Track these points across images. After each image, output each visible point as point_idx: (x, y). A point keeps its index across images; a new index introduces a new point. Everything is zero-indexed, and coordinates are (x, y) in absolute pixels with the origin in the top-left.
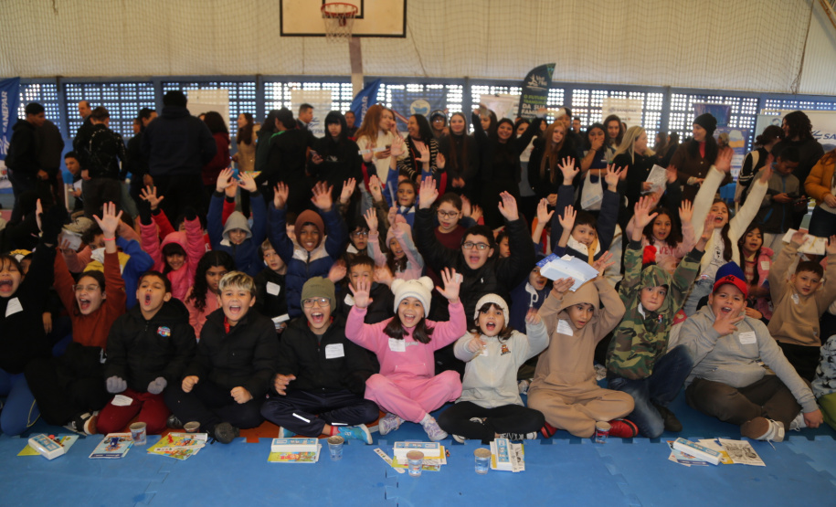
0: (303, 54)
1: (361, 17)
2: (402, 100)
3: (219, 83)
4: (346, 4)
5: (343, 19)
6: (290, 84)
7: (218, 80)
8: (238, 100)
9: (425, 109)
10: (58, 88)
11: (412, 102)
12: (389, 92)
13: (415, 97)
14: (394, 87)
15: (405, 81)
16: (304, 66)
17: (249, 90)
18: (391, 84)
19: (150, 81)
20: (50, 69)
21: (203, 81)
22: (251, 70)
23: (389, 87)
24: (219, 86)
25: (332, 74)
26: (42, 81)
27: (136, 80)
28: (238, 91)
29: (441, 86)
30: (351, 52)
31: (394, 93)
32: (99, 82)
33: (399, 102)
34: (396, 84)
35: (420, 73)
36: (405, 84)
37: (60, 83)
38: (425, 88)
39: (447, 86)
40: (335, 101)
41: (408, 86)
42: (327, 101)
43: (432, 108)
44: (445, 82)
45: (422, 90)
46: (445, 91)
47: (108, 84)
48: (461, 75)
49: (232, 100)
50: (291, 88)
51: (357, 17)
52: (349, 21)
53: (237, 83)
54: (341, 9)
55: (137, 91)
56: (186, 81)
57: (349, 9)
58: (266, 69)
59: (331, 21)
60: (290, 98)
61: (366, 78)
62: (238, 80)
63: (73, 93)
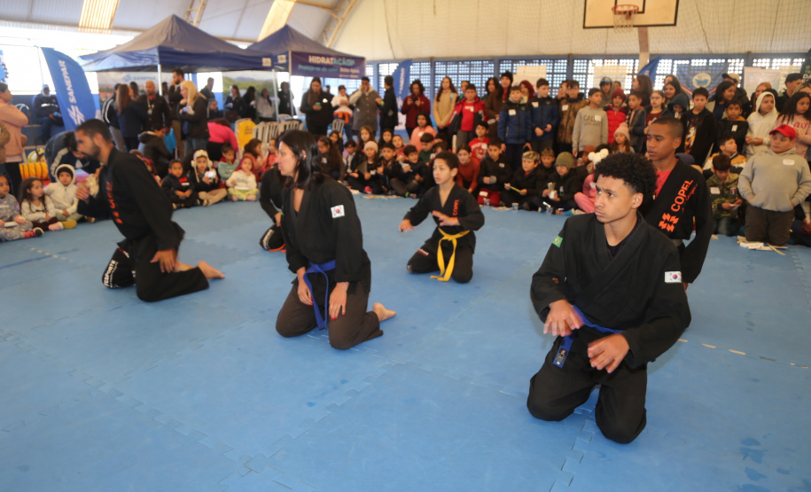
0: (607, 37)
1: (643, 12)
2: (686, 73)
3: (540, 60)
4: (629, 6)
5: (629, 14)
6: (594, 61)
7: (539, 58)
8: (553, 74)
9: (706, 81)
10: (431, 66)
11: (694, 75)
12: (675, 66)
13: (698, 70)
14: (680, 62)
15: (689, 57)
16: (606, 46)
17: (562, 66)
18: (678, 59)
19: (492, 60)
20: (427, 53)
21: (529, 59)
22: (565, 50)
23: (676, 62)
24: (540, 63)
25: (629, 53)
26: (421, 60)
27: (482, 59)
28: (553, 66)
29: (723, 61)
30: (640, 36)
31: (679, 66)
32: (457, 61)
33: (683, 75)
34: (682, 59)
35: (705, 50)
36: (690, 60)
37: (432, 61)
38: (708, 63)
39: (729, 61)
40: (629, 74)
41: (693, 61)
42: (622, 74)
43: (712, 80)
44: (727, 56)
45: (705, 65)
46: (727, 65)
47: (463, 62)
48: (744, 50)
49: (548, 74)
50: (594, 64)
51: (639, 13)
52: (633, 15)
53: (554, 60)
54: (626, 9)
55: (482, 67)
56: (515, 60)
57: (632, 8)
58: (576, 50)
59: (618, 17)
60: (593, 72)
61: (651, 55)
62: (554, 59)
63: (440, 68)
